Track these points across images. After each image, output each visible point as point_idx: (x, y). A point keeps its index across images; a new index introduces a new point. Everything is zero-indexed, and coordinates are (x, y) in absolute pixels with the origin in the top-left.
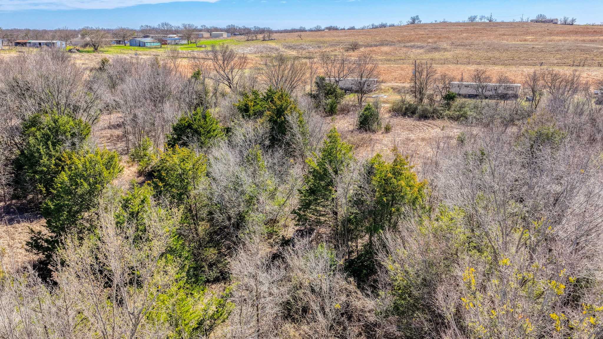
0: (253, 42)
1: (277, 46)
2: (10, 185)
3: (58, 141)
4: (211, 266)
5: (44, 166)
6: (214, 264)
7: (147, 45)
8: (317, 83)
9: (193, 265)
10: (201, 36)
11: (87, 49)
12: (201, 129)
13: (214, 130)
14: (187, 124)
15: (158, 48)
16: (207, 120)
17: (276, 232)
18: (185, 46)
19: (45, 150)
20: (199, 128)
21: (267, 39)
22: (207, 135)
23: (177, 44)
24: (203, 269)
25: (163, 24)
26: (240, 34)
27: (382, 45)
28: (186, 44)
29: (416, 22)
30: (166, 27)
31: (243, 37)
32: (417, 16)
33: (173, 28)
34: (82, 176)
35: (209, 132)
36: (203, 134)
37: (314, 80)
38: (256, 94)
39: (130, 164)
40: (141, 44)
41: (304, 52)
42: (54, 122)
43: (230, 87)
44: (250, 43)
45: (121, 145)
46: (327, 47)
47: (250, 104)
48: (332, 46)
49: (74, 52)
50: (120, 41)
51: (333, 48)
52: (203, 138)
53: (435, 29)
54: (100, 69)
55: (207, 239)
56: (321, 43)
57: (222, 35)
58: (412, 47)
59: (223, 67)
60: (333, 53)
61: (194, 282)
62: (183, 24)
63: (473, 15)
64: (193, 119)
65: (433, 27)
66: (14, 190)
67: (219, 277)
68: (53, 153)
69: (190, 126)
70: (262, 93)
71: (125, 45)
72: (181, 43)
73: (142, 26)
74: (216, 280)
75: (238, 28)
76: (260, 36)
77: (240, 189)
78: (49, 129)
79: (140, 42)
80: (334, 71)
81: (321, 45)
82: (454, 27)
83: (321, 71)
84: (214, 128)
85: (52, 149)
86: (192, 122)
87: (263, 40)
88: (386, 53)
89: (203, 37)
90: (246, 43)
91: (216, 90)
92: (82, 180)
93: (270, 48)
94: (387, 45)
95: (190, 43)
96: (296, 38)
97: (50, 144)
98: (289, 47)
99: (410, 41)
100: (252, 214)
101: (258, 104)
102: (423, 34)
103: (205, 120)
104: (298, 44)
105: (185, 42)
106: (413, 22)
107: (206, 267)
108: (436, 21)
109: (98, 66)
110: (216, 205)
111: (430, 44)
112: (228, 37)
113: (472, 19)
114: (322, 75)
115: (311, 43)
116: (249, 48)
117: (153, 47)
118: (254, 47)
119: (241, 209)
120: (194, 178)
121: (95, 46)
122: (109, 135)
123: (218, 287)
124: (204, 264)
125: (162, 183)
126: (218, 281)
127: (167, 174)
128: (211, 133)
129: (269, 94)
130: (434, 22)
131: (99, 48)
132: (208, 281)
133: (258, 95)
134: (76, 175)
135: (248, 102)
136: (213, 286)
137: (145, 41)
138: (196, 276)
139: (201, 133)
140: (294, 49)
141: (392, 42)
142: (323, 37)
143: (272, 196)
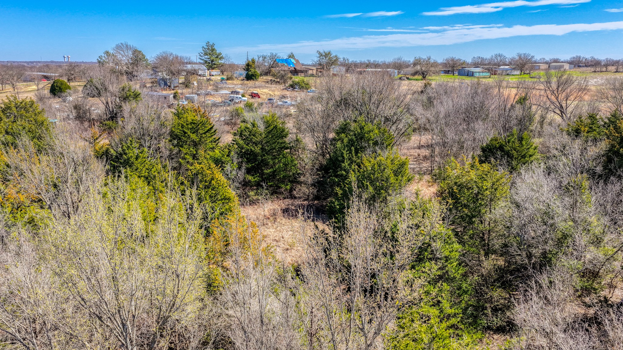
0: (601, 74)
2: (315, 186)
3: (361, 148)
4: (495, 310)
5: (345, 170)
6: (500, 309)
7: (475, 75)
9: (473, 302)
10: (537, 68)
11: (416, 77)
12: (514, 151)
13: (531, 156)
14: (498, 145)
15: (487, 78)
16: (524, 143)
17: (595, 289)
18: (517, 77)
19: (348, 155)
20: (512, 150)
22: (520, 160)
24: (486, 311)
25: (496, 55)
26: (586, 66)
28: (518, 75)
30: (499, 58)
31: (589, 68)
33: (507, 60)
34: (369, 178)
35: (524, 157)
36: (516, 158)
38: (594, 118)
39: (430, 184)
42: (361, 129)
43: (562, 116)
44: (597, 74)
45: (426, 165)
47: (583, 129)
49: (404, 80)
50: (449, 71)
52: (514, 163)
54: (422, 92)
55: (496, 277)
57: (563, 66)
59: (557, 94)
61: (470, 324)
62: (518, 54)
64: (507, 140)
66: (317, 191)
67: (505, 327)
68: (354, 159)
69: (501, 148)
70: (602, 119)
71: (453, 75)
72: (513, 73)
73: (474, 58)
74: (500, 330)
75: (584, 60)
76: (613, 68)
77: (551, 222)
78: (355, 135)
79: (468, 71)
84: (530, 153)
85: (354, 155)
86: (504, 144)
87: (616, 72)
89: (539, 69)
90: (592, 75)
91: (543, 118)
92: (368, 184)
95: (522, 73)
97: (353, 150)
100: (564, 258)
101: (595, 130)
103: (521, 142)
105: (518, 72)
107: (489, 310)
109: (420, 90)
110: (515, 237)
112: (570, 68)
116: (596, 80)
117: (482, 77)
118: (602, 79)
119: (548, 248)
120: (491, 200)
121: (423, 74)
122: (416, 154)
123: (502, 339)
124: (488, 305)
125: (452, 200)
126: (503, 332)
127: (460, 191)
128: (526, 158)
129: (613, 119)
131: (427, 77)
132: (489, 328)
133: (596, 119)
134: (364, 177)
135: (581, 126)
136: (495, 337)
137: (474, 71)
138: (476, 317)
139: (513, 156)
143: (597, 242)
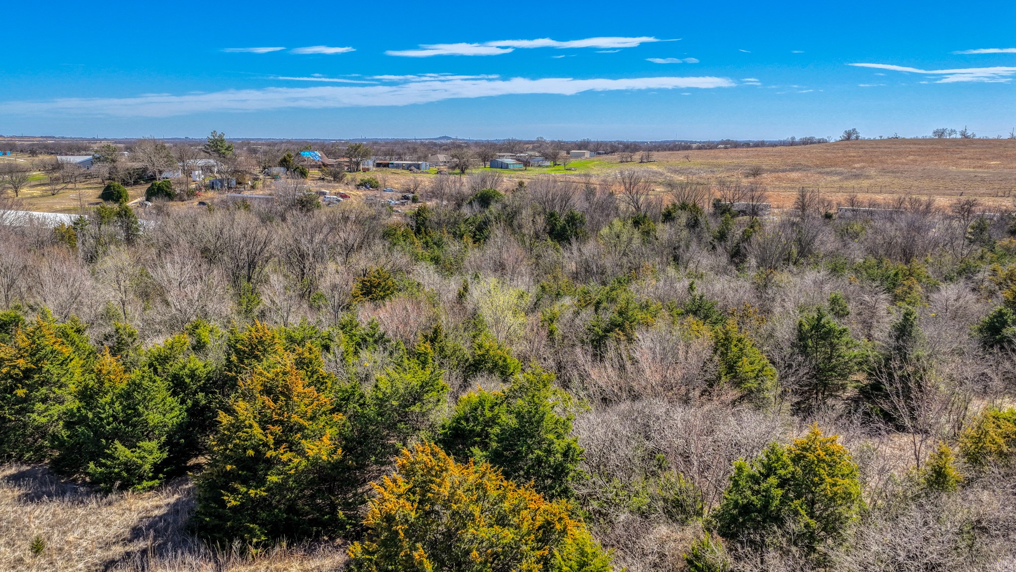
0: (628, 164)
1: (660, 170)
7: (510, 167)
8: (714, 204)
11: (455, 171)
18: (552, 169)
21: (645, 161)
23: (539, 166)
26: (606, 153)
27: (792, 170)
28: (551, 166)
29: (854, 137)
31: (609, 156)
32: (854, 130)
37: (712, 201)
40: (503, 166)
41: (694, 178)
44: (624, 165)
46: (722, 172)
48: (728, 170)
51: (730, 174)
53: (875, 148)
56: (715, 166)
57: (584, 154)
58: (828, 173)
60: (729, 179)
63: (940, 127)
65: (874, 146)
72: (544, 164)
76: (636, 156)
79: (502, 163)
80: (729, 195)
81: (715, 169)
82: (903, 146)
83: (718, 195)
87: (641, 162)
88: (793, 180)
90: (621, 165)
93: (653, 172)
94: (797, 170)
95: (554, 164)
96: (682, 160)
98: (675, 171)
99: (831, 166)
102: (854, 157)
104: (685, 167)
105: (550, 163)
106: (848, 139)
108: (881, 137)
111: (855, 170)
112: (591, 156)
113: (940, 133)
114: (719, 197)
115: (702, 166)
117: (517, 169)
121: (462, 167)
130: (878, 138)
131: (465, 170)
137: (508, 162)
140: (683, 174)
141: (808, 166)
142: (717, 158)
